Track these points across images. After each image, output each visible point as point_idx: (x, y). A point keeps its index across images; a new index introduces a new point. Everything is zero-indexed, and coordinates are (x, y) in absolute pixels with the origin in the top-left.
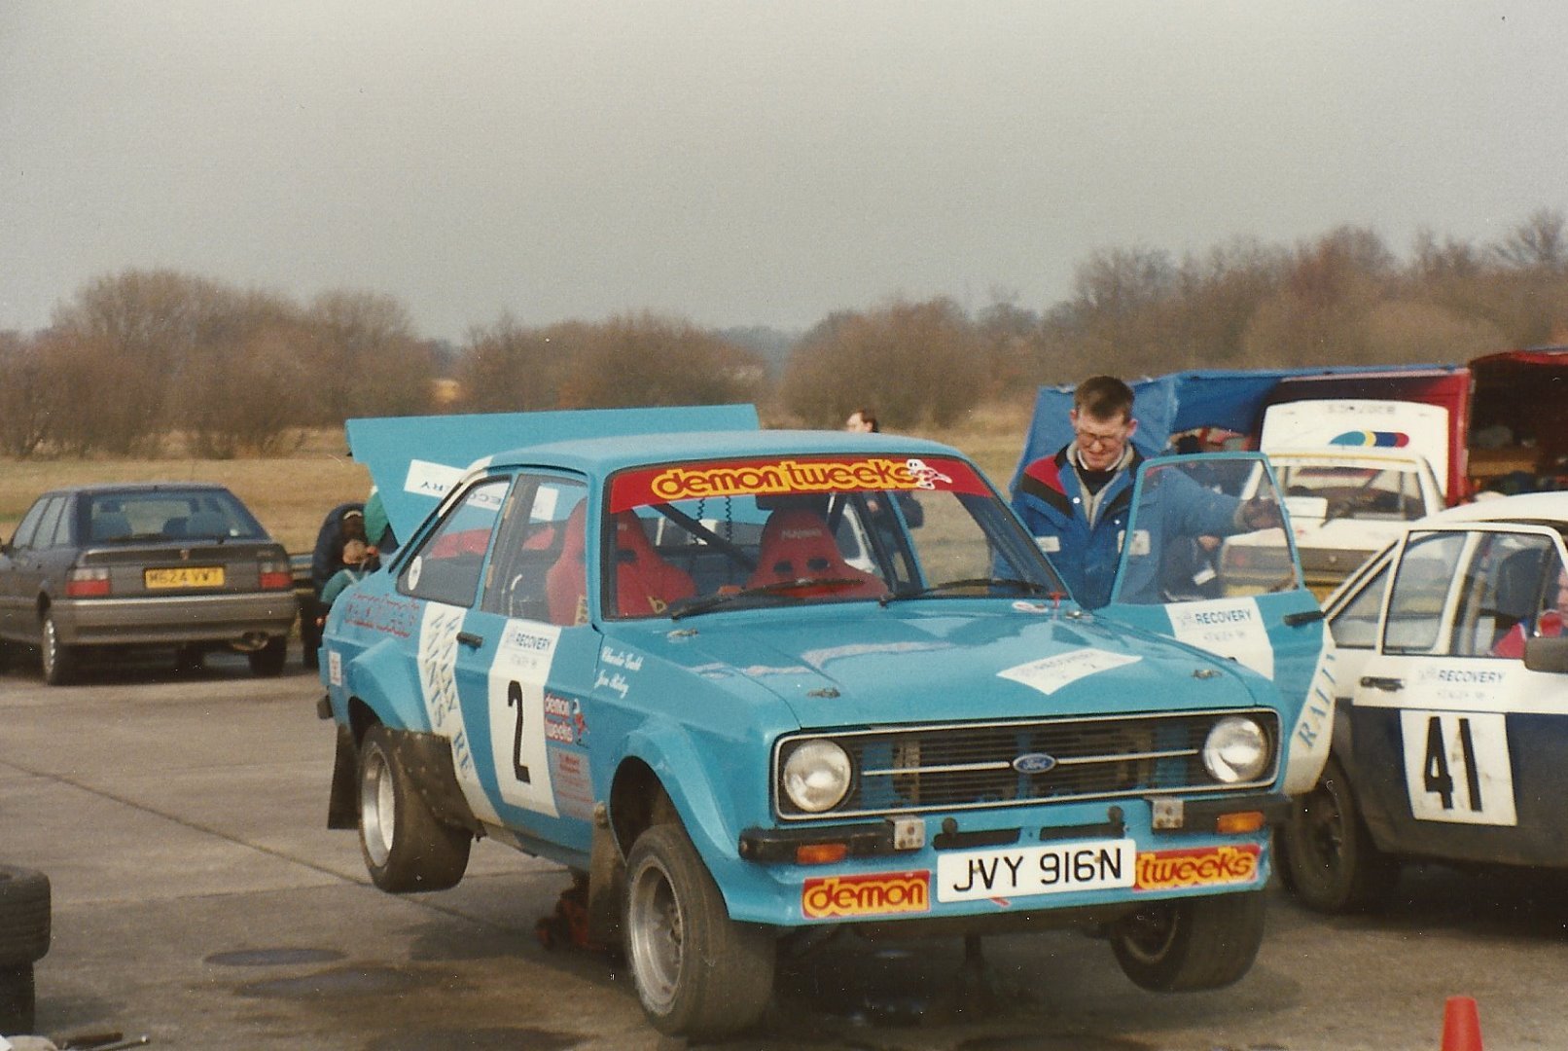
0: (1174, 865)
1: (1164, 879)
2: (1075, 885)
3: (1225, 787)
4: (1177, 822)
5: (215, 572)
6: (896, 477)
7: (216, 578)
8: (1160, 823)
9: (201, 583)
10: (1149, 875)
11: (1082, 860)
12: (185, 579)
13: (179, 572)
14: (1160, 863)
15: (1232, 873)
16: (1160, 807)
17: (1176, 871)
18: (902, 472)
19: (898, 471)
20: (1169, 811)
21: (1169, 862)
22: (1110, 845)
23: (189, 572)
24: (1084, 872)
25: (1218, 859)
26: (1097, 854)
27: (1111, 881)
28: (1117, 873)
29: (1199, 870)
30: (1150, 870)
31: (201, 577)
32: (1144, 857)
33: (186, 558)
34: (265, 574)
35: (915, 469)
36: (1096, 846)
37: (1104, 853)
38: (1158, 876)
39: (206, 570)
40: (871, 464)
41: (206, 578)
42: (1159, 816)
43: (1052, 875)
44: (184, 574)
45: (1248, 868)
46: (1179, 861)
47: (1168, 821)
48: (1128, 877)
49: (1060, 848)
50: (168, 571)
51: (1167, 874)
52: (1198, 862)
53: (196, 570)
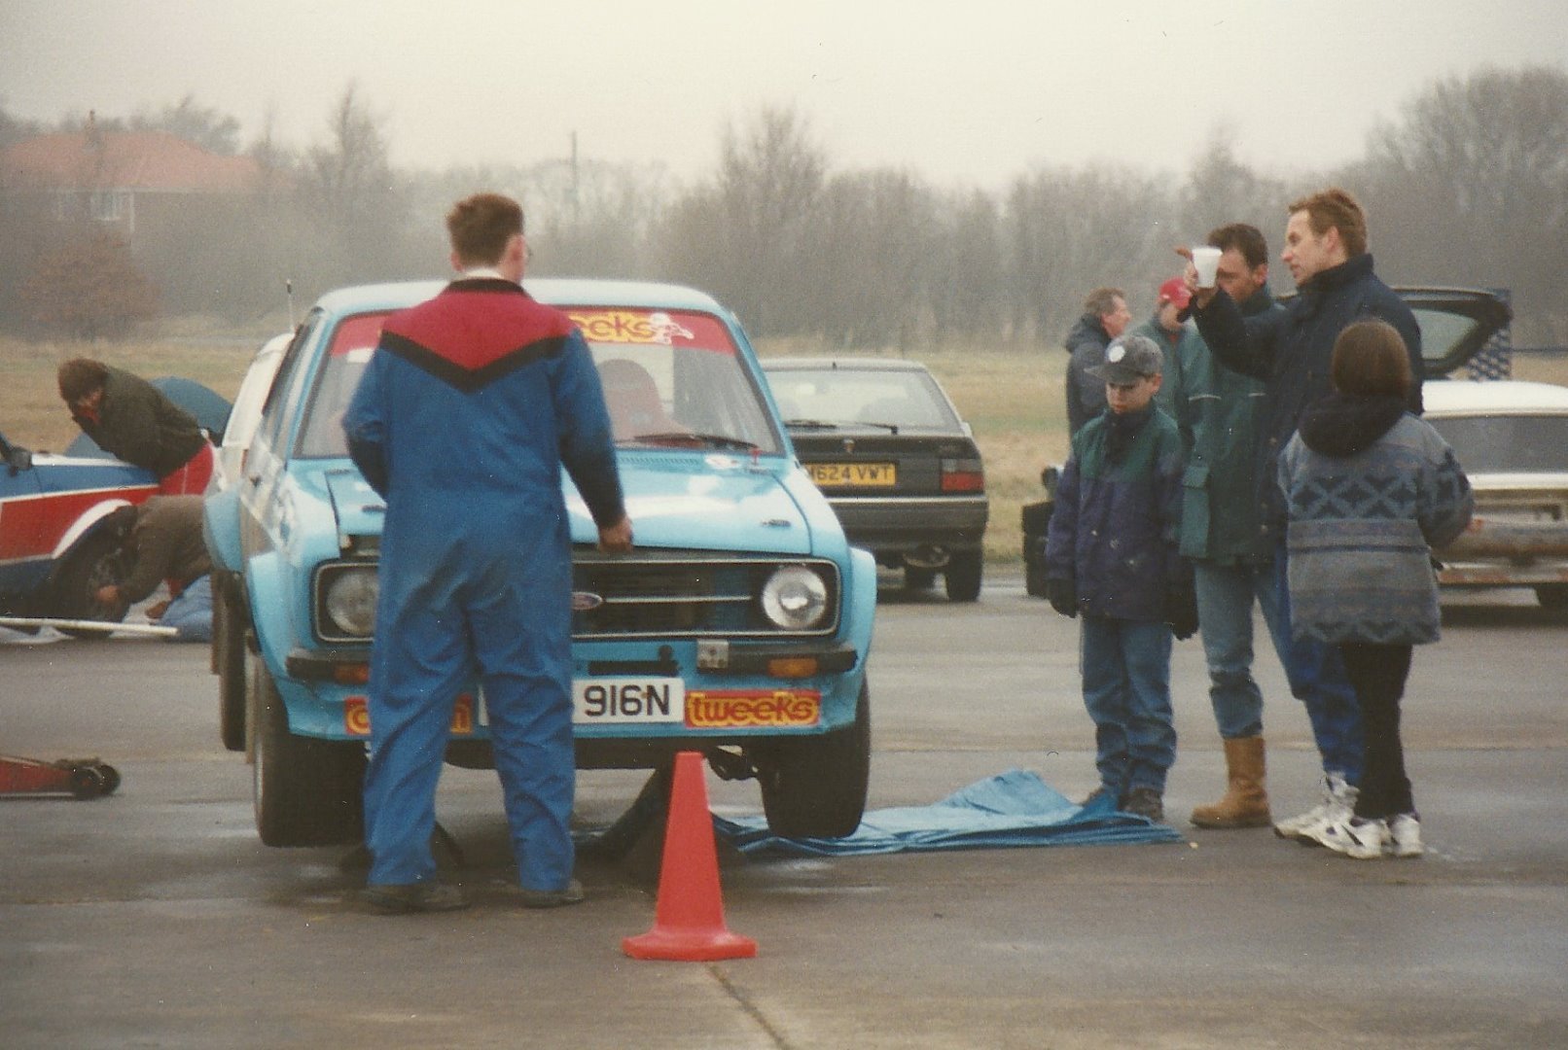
0: (727, 705)
1: (718, 718)
2: (620, 717)
3: (781, 633)
4: (720, 662)
5: (885, 468)
6: (634, 331)
7: (887, 477)
8: (704, 662)
9: (868, 481)
10: (702, 714)
11: (630, 694)
12: (848, 477)
13: (842, 468)
14: (712, 702)
15: (792, 717)
16: (705, 647)
17: (730, 712)
18: (642, 327)
19: (636, 327)
20: (713, 652)
21: (722, 702)
22: (658, 682)
23: (853, 469)
24: (631, 707)
25: (774, 702)
26: (644, 690)
27: (658, 716)
28: (665, 709)
29: (756, 711)
30: (702, 708)
31: (868, 475)
32: (695, 695)
33: (849, 450)
34: (947, 473)
35: (658, 323)
36: (643, 682)
37: (651, 690)
38: (712, 714)
39: (874, 467)
40: (611, 317)
41: (874, 475)
42: (704, 656)
43: (597, 707)
44: (847, 470)
45: (809, 712)
46: (732, 702)
47: (712, 661)
48: (676, 714)
49: (606, 683)
50: (827, 466)
51: (721, 713)
52: (753, 704)
53: (861, 467)
